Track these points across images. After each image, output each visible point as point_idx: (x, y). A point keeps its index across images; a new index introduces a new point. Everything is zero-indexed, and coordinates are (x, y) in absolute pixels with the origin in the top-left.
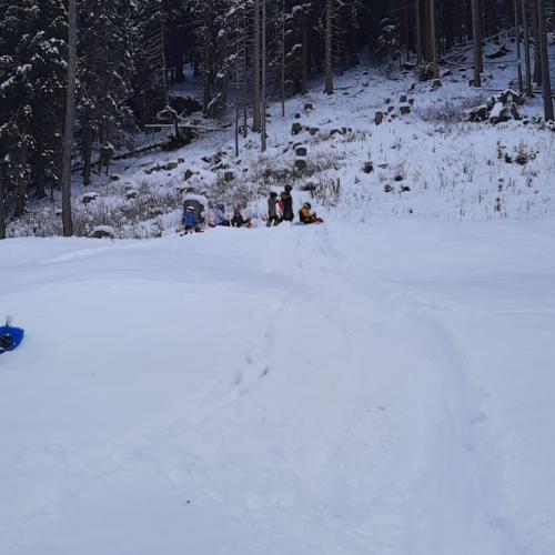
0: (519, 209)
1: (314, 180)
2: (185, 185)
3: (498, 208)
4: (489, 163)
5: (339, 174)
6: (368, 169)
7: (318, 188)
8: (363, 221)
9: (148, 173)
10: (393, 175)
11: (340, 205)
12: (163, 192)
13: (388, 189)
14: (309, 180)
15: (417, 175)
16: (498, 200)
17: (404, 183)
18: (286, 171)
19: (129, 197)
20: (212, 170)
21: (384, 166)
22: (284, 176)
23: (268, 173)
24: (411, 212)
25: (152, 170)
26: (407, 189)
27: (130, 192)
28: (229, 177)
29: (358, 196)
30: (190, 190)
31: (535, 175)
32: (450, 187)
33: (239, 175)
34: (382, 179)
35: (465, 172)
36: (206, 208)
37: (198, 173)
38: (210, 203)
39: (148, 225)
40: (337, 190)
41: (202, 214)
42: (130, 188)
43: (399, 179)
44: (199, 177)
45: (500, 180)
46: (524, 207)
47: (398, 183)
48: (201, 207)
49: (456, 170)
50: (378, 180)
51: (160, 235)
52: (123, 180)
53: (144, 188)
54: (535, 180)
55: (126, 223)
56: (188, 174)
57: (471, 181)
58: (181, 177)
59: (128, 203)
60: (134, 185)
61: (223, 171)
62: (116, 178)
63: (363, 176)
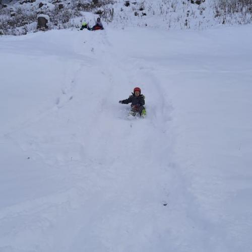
0: (196, 25)
1: (101, 9)
2: (39, 10)
3: (186, 24)
4: (184, 3)
5: (114, 6)
6: (127, 4)
7: (103, 13)
8: (123, 29)
9: (21, 4)
10: (139, 8)
11: (113, 21)
12: (29, 13)
13: (136, 14)
14: (99, 9)
15: (150, 8)
16: (186, 20)
17: (144, 11)
18: (88, 4)
19: (12, 15)
20: (53, 3)
21: (135, 3)
22: (87, 7)
23: (79, 5)
24: (146, 25)
25: (23, 2)
26: (145, 14)
27: (12, 13)
28: (61, 7)
29: (122, 18)
30: (42, 13)
31: (204, 9)
32: (165, 14)
33: (66, 6)
34: (133, 10)
35: (172, 7)
36: (49, 21)
37: (46, 5)
38: (51, 19)
39: (20, 29)
40: (112, 14)
41: (47, 24)
42: (13, 11)
43: (141, 9)
44: (46, 6)
45: (188, 11)
46: (198, 24)
47: (141, 11)
48: (47, 21)
49: (168, 6)
50: (132, 10)
51: (26, 34)
52: (9, 7)
53: (19, 11)
54: (204, 12)
55: (9, 28)
56: (41, 5)
57: (175, 11)
58: (37, 7)
59: (11, 19)
60: (14, 9)
61: (58, 4)
62: (5, 6)
63: (125, 8)
